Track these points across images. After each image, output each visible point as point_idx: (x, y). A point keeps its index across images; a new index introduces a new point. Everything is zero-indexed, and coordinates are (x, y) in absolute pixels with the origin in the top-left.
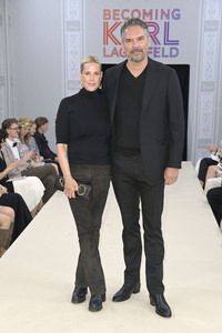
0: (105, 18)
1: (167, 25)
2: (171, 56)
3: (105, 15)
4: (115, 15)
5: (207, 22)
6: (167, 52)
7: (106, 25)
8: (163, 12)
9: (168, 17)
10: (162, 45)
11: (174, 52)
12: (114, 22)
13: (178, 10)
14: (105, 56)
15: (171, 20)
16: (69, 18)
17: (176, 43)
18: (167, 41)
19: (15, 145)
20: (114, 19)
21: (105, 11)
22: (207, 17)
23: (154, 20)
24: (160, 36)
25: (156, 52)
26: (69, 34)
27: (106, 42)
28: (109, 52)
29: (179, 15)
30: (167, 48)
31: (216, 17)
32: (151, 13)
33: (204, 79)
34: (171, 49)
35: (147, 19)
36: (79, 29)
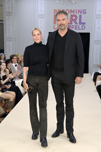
1: (80, 16)
2: (82, 29)
3: (55, 12)
5: (97, 15)
6: (80, 28)
7: (55, 16)
8: (79, 11)
9: (81, 13)
10: (78, 25)
11: (83, 27)
13: (85, 10)
14: (54, 29)
16: (39, 13)
17: (84, 23)
18: (80, 23)
19: (16, 66)
21: (55, 10)
22: (98, 13)
23: (75, 14)
24: (78, 21)
25: (76, 27)
26: (39, 19)
27: (55, 23)
30: (81, 26)
32: (74, 11)
33: (96, 39)
35: (72, 14)
36: (43, 18)
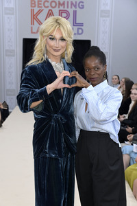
0: (32, 6)
1: (75, 13)
2: (78, 34)
3: (32, 4)
4: (39, 4)
5: (102, 11)
6: (75, 31)
7: (32, 11)
8: (72, 3)
9: (75, 6)
10: (72, 26)
11: (80, 31)
12: (39, 9)
13: (83, 2)
14: (32, 32)
15: (78, 9)
16: (6, 5)
17: (81, 25)
18: (75, 24)
20: (38, 7)
22: (102, 8)
23: (66, 9)
24: (70, 20)
26: (6, 16)
27: (32, 23)
28: (35, 30)
29: (83, 6)
30: (75, 28)
31: (108, 8)
32: (64, 4)
34: (78, 29)
35: (62, 8)
36: (13, 14)
